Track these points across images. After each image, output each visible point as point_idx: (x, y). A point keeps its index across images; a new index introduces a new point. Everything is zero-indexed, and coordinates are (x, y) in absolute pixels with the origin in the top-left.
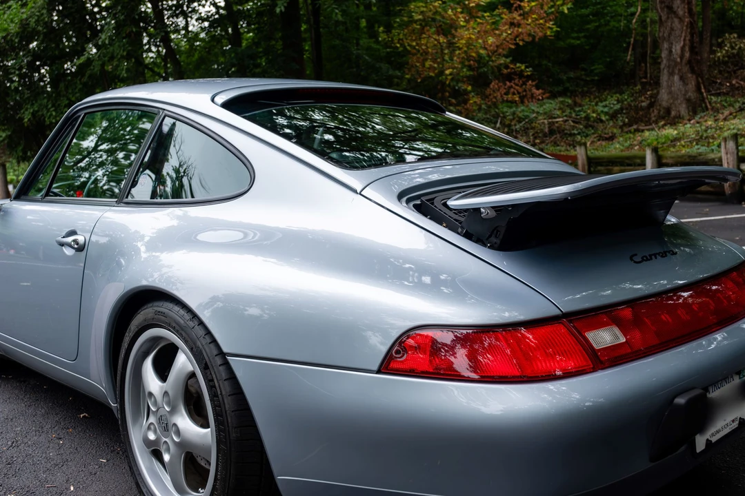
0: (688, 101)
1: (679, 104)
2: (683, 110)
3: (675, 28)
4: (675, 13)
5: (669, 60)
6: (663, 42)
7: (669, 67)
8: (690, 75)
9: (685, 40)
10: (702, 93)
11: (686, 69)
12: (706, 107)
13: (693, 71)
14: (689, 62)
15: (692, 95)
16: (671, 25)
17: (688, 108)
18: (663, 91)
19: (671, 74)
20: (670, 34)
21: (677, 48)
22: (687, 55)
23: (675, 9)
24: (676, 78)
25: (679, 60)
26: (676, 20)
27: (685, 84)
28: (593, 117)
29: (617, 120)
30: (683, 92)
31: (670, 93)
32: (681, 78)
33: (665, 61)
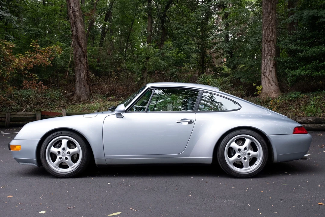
0: (87, 94)
1: (84, 95)
2: (85, 97)
3: (82, 68)
4: (82, 62)
5: (79, 79)
6: (77, 72)
7: (79, 81)
8: (87, 85)
9: (85, 72)
10: (91, 92)
11: (86, 83)
12: (93, 97)
13: (88, 84)
14: (87, 80)
15: (88, 92)
16: (80, 66)
17: (87, 97)
18: (77, 90)
19: (81, 84)
20: (80, 69)
21: (83, 75)
22: (86, 78)
23: (82, 61)
24: (82, 86)
25: (83, 79)
26: (82, 65)
27: (85, 88)
28: (53, 98)
29: (61, 100)
30: (85, 91)
31: (80, 91)
32: (84, 86)
33: (78, 79)
